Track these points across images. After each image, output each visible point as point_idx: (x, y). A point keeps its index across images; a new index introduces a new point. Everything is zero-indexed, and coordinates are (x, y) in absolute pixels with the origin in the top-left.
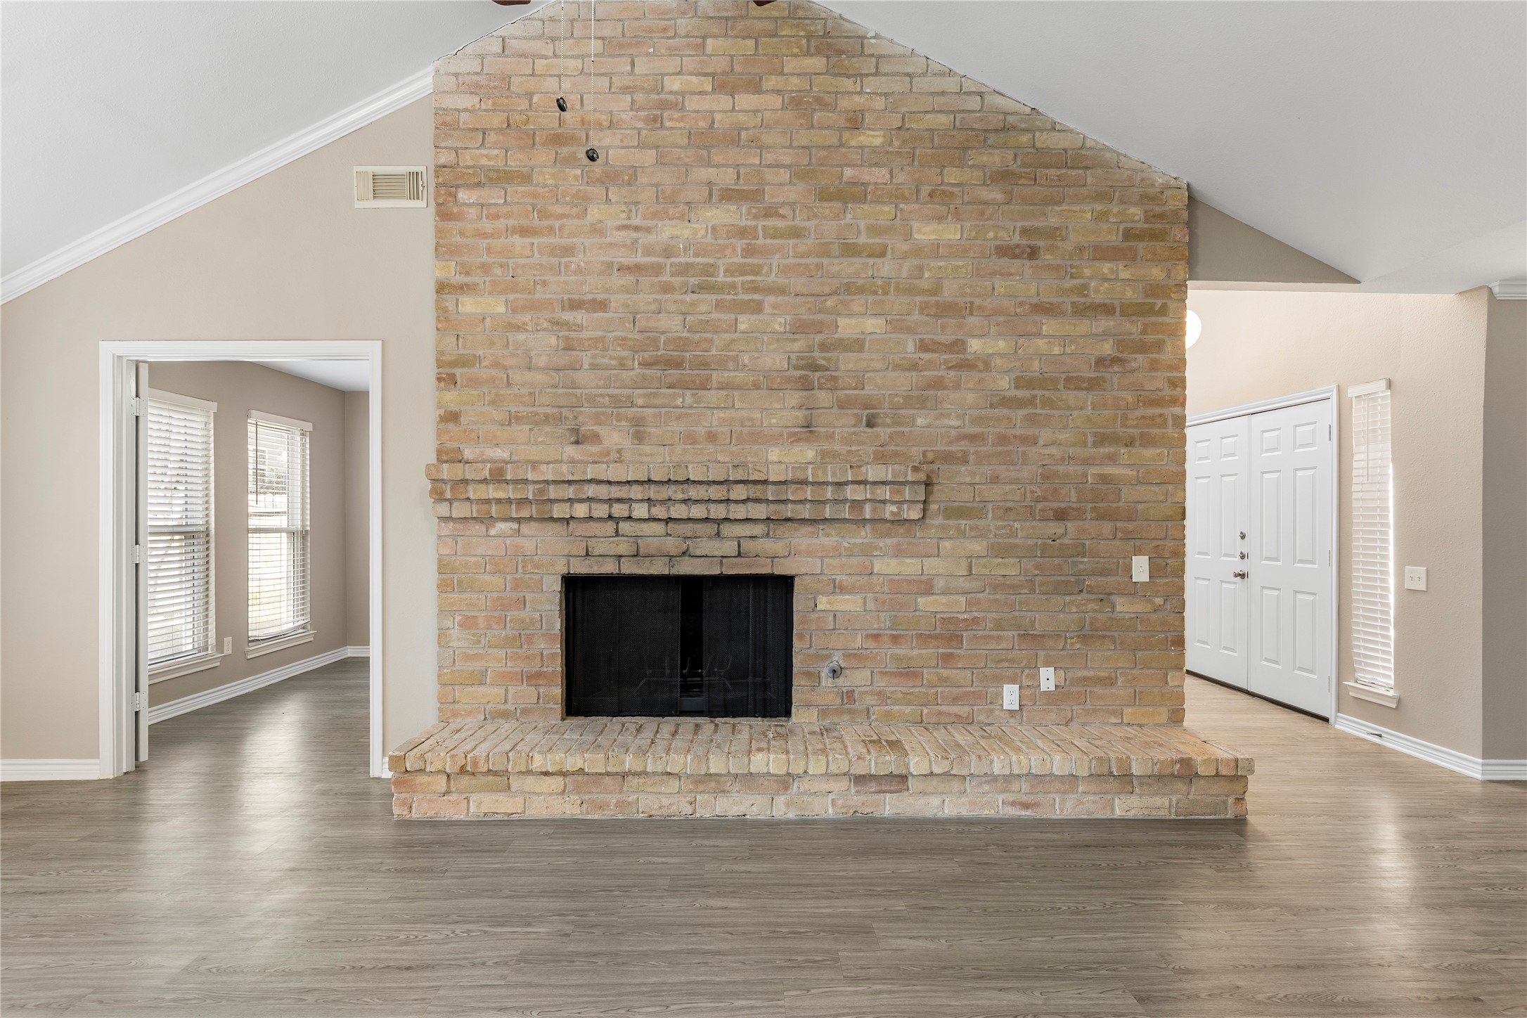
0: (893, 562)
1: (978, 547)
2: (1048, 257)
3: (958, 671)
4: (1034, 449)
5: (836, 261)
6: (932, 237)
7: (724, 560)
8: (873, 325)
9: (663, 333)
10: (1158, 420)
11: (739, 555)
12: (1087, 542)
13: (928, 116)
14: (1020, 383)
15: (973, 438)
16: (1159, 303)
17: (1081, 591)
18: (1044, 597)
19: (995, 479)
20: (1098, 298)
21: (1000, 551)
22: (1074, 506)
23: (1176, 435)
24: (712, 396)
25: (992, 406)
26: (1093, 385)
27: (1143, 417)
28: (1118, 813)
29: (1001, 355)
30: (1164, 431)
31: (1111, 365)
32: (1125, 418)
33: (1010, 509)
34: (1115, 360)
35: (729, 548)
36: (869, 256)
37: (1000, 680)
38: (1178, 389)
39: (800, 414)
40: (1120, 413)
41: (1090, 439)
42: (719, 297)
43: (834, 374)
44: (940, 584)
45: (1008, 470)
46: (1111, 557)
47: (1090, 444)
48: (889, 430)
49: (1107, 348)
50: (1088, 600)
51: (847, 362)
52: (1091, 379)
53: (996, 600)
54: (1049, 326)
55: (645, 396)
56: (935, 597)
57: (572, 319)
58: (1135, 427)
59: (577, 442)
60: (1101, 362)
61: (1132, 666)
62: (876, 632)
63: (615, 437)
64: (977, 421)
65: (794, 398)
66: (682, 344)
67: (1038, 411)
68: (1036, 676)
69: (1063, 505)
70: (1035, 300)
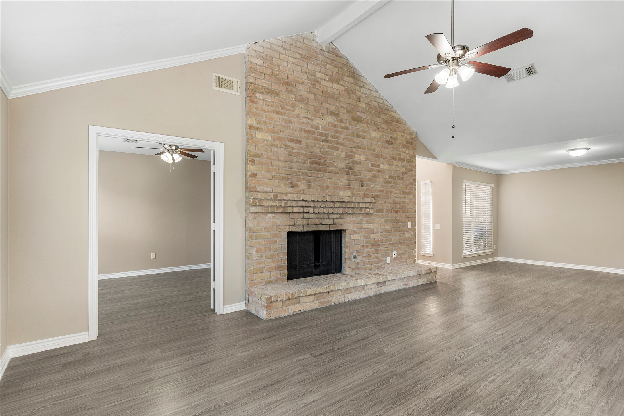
0: (366, 225)
1: (382, 220)
2: (394, 145)
3: (379, 254)
4: (392, 194)
5: (355, 138)
6: (374, 135)
7: (330, 225)
8: (363, 158)
9: (315, 153)
10: (412, 189)
11: (334, 224)
12: (401, 219)
13: (374, 102)
14: (390, 177)
15: (382, 191)
16: (412, 160)
17: (400, 231)
18: (393, 233)
19: (385, 202)
20: (402, 157)
21: (386, 221)
22: (399, 209)
24: (327, 174)
25: (385, 183)
26: (402, 179)
27: (410, 188)
29: (387, 169)
30: (412, 191)
32: (407, 188)
33: (388, 210)
35: (331, 222)
36: (362, 138)
37: (386, 255)
39: (347, 182)
40: (406, 186)
41: (401, 193)
42: (329, 144)
43: (355, 171)
44: (375, 231)
45: (388, 200)
46: (405, 222)
47: (401, 194)
48: (366, 188)
49: (404, 170)
50: (401, 234)
51: (357, 168)
52: (401, 177)
53: (386, 234)
54: (395, 163)
55: (311, 173)
56: (374, 234)
57: (291, 145)
58: (408, 190)
59: (292, 187)
60: (404, 173)
61: (408, 249)
62: (363, 245)
63: (303, 186)
64: (382, 186)
65: (346, 177)
66: (320, 158)
67: (393, 185)
68: (392, 254)
69: (397, 209)
70: (392, 156)
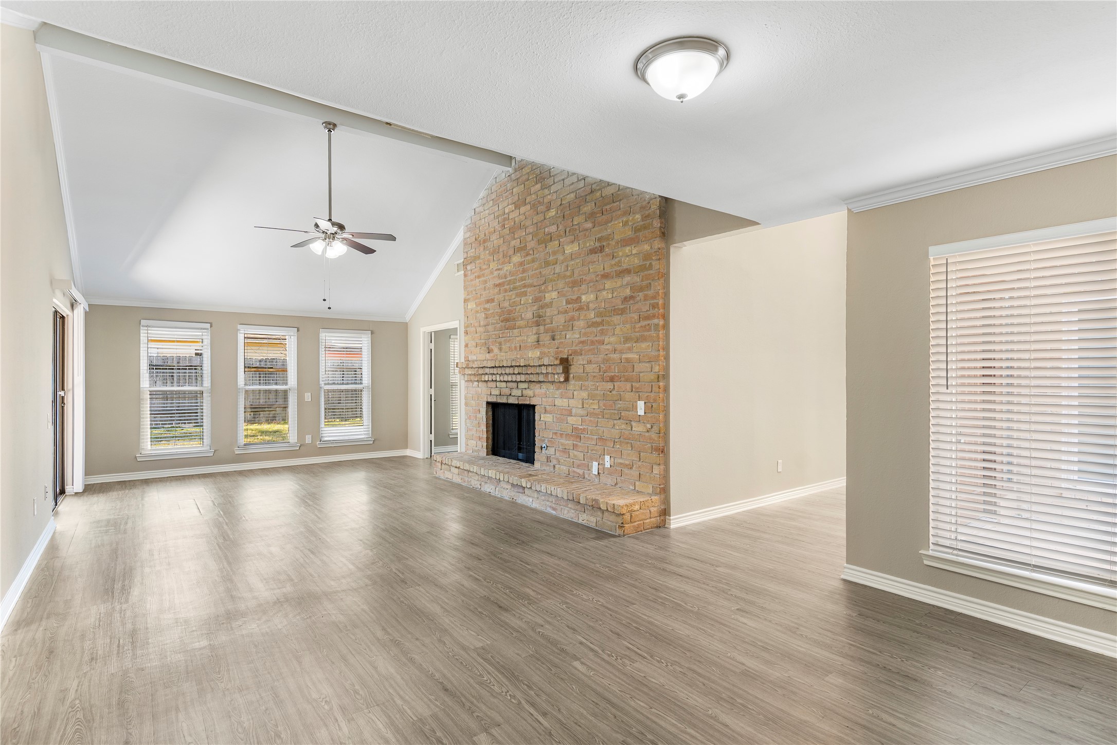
0: (560, 400)
1: (584, 394)
2: (607, 250)
3: (579, 453)
4: (602, 346)
5: (544, 269)
6: (570, 251)
7: (519, 398)
8: (554, 295)
9: (505, 308)
10: (647, 327)
11: (522, 396)
12: (621, 393)
13: (568, 196)
14: (599, 315)
15: (582, 342)
16: (648, 263)
17: (620, 418)
18: (607, 420)
19: (590, 362)
20: (625, 266)
21: (591, 397)
22: (618, 374)
23: (655, 335)
24: (516, 331)
25: (589, 327)
26: (622, 312)
27: (641, 326)
28: (580, 521)
29: (592, 302)
30: (650, 333)
31: (629, 301)
32: (635, 327)
33: (595, 376)
34: (632, 297)
35: (518, 393)
36: (553, 265)
37: (592, 459)
38: (656, 309)
39: (536, 336)
40: (633, 325)
41: (622, 340)
42: (516, 292)
43: (544, 318)
44: (574, 411)
45: (594, 357)
46: (631, 401)
48: (559, 341)
49: (628, 292)
50: (622, 423)
51: (549, 312)
52: (622, 308)
53: (591, 420)
54: (608, 284)
55: (502, 333)
56: (572, 417)
57: (487, 307)
58: (639, 332)
59: (489, 353)
60: (626, 299)
61: (638, 460)
62: (556, 431)
63: (496, 350)
64: (585, 334)
65: (535, 329)
66: (510, 312)
67: (604, 328)
68: (604, 459)
69: (613, 374)
70: (602, 273)
